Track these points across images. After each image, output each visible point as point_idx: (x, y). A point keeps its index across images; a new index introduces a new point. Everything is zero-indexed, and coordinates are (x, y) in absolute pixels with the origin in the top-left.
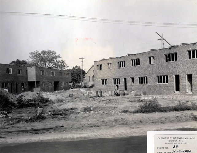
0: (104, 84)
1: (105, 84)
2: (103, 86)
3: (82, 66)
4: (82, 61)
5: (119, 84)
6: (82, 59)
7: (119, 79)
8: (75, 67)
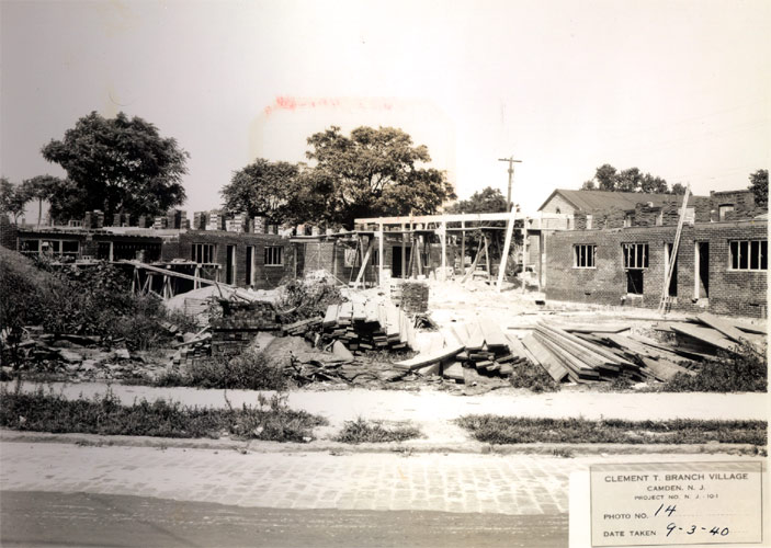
0: (583, 265)
1: (589, 265)
2: (581, 272)
3: (510, 189)
4: (511, 171)
5: (646, 265)
6: (511, 161)
7: (647, 247)
8: (480, 192)
